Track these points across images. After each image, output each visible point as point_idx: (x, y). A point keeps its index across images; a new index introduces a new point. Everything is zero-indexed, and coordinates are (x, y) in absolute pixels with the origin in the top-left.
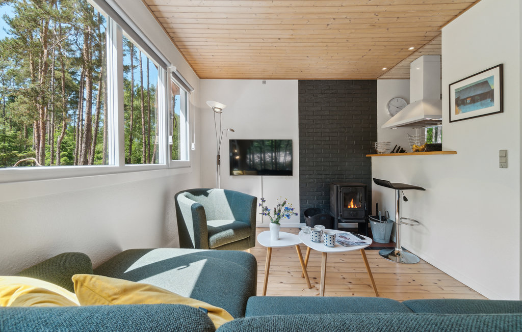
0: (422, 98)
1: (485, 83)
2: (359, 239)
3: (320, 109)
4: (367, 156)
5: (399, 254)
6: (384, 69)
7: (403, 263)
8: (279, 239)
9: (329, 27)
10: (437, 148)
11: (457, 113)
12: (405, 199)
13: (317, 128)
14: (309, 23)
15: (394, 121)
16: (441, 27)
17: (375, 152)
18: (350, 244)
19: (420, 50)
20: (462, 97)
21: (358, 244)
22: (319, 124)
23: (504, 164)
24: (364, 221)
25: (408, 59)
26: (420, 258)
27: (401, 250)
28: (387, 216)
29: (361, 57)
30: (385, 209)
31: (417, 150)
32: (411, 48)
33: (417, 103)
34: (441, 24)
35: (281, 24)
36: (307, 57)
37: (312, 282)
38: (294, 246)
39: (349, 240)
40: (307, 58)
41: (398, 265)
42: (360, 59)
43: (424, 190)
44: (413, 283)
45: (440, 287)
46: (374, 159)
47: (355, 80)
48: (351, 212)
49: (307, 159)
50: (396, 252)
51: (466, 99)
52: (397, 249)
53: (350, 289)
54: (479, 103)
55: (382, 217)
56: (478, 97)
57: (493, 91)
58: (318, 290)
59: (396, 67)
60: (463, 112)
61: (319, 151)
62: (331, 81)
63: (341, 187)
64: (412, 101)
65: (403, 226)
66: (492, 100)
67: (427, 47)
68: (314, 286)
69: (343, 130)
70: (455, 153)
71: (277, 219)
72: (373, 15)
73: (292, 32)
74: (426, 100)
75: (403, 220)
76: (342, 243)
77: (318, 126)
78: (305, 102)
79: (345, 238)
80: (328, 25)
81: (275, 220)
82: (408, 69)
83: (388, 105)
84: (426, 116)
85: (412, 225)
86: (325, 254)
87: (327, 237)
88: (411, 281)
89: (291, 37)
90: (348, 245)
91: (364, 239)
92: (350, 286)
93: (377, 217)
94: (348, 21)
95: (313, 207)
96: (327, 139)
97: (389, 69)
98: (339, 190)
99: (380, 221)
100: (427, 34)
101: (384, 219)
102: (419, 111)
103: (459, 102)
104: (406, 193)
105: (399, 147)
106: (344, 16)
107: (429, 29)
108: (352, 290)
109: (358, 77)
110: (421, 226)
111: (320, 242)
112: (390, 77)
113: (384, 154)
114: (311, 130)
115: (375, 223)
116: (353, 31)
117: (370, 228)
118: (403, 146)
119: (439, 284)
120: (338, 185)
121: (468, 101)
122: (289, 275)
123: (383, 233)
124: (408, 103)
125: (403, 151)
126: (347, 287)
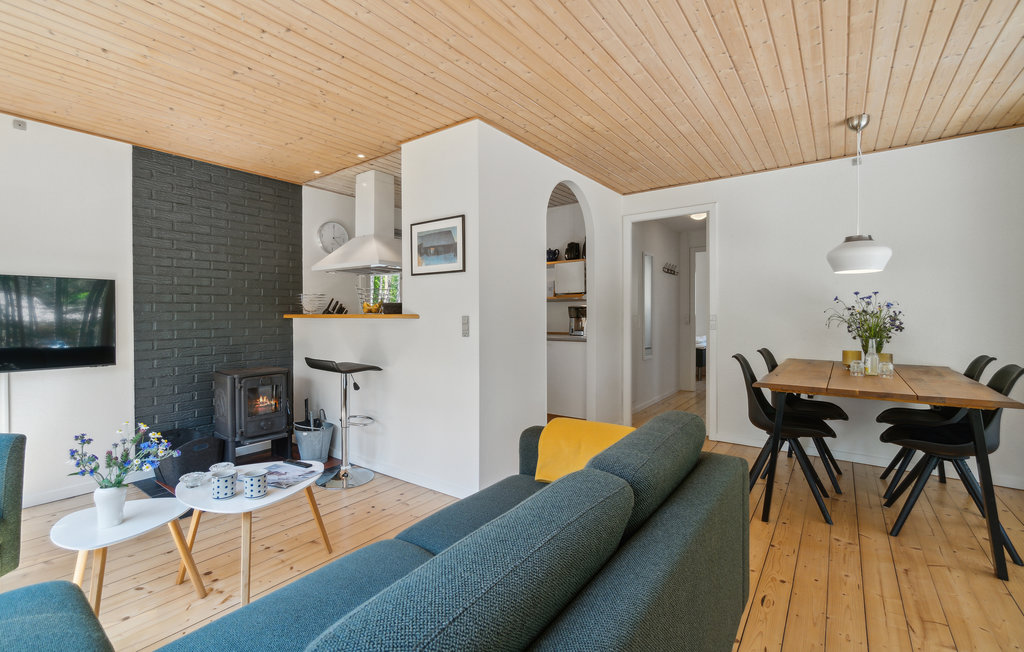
0: (372, 232)
1: (448, 233)
2: (304, 469)
3: (189, 219)
4: (286, 316)
5: (346, 475)
6: (317, 172)
7: (353, 487)
8: (123, 521)
9: (236, 77)
10: (394, 309)
11: (419, 264)
12: (356, 387)
13: (182, 259)
14: (193, 52)
15: (333, 261)
16: (401, 142)
17: (298, 310)
18: (291, 481)
19: (371, 162)
20: (425, 245)
21: (304, 476)
22: (186, 250)
23: (466, 333)
24: (285, 435)
25: (354, 169)
26: (375, 472)
27: (349, 467)
28: (323, 418)
29: (283, 144)
30: (318, 406)
31: (370, 311)
32: (361, 156)
33: (365, 239)
34: (401, 138)
35: (119, 25)
36: (171, 109)
37: (206, 581)
38: (165, 525)
39: (287, 475)
40: (170, 111)
41: (345, 494)
42: (281, 146)
43: (380, 369)
44: (373, 511)
45: (403, 503)
46: (298, 323)
47: (264, 178)
48: (262, 424)
49: (155, 324)
50: (342, 473)
51: (429, 248)
52: (343, 468)
53: (283, 561)
54: (442, 256)
55: (315, 421)
56: (440, 249)
57: (456, 244)
58: (221, 592)
59: (335, 175)
60: (427, 265)
61: (186, 307)
62: (215, 166)
63: (241, 379)
64: (358, 233)
65: (352, 429)
66: (456, 255)
67: (380, 160)
68: (212, 590)
69: (239, 267)
70: (416, 316)
71: (118, 476)
72: (318, 92)
73: (145, 51)
74: (378, 236)
75: (352, 420)
76: (278, 485)
77: (185, 255)
78: (151, 198)
79: (277, 473)
80: (235, 72)
81: (113, 478)
82: (352, 183)
83: (320, 231)
84: (381, 261)
85: (365, 425)
86: (249, 515)
87: (252, 482)
88: (370, 510)
89: (140, 59)
90: (289, 486)
91: (311, 465)
92: (283, 556)
93: (307, 422)
94: (274, 83)
95: (170, 428)
96: (205, 282)
97: (325, 175)
98: (238, 385)
99: (312, 428)
100: (384, 145)
101: (318, 424)
102: (371, 253)
103: (423, 251)
104: (357, 377)
105: (337, 302)
106: (270, 73)
107: (387, 139)
108: (287, 563)
109: (271, 174)
110: (376, 424)
111: (234, 495)
112: (323, 186)
113: (314, 315)
114: (167, 262)
115: (305, 434)
116: (279, 100)
117: (296, 445)
118: (344, 301)
119: (403, 499)
120: (236, 376)
121: (432, 250)
122: (142, 594)
123: (318, 447)
124: (351, 235)
125: (341, 311)
126: (277, 561)
